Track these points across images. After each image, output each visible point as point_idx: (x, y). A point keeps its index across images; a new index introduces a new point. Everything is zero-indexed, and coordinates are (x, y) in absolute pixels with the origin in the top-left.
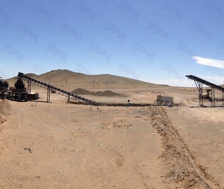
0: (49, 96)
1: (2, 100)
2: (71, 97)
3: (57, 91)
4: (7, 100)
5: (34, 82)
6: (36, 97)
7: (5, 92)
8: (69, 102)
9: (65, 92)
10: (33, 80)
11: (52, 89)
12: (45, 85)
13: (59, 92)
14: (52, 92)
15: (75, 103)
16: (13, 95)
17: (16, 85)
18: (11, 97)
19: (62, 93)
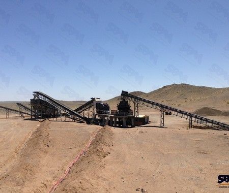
0: (162, 119)
1: (102, 127)
2: (194, 119)
3: (173, 112)
4: (109, 127)
5: (142, 102)
6: (146, 121)
7: (106, 116)
8: (191, 126)
9: (185, 114)
10: (140, 99)
11: (166, 110)
12: (157, 105)
13: (176, 113)
14: (167, 114)
15: (201, 128)
16: (116, 120)
17: (119, 107)
18: (113, 122)
19: (181, 115)
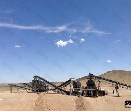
7: (79, 90)
10: (101, 78)
17: (88, 84)
18: (84, 94)
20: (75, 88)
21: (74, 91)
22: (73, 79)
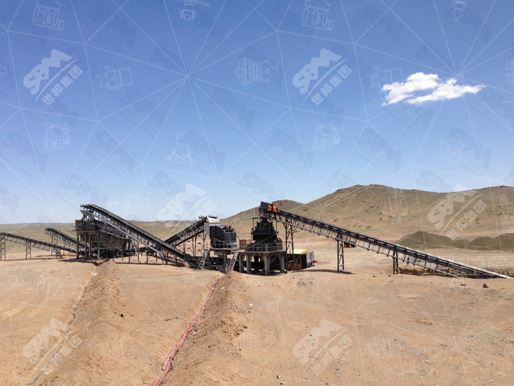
0: (341, 257)
2: (401, 255)
4: (237, 274)
6: (308, 261)
7: (229, 252)
10: (297, 218)
12: (331, 228)
14: (347, 245)
16: (249, 259)
17: (257, 235)
18: (244, 264)
20: (217, 247)
21: (212, 254)
22: (210, 220)
